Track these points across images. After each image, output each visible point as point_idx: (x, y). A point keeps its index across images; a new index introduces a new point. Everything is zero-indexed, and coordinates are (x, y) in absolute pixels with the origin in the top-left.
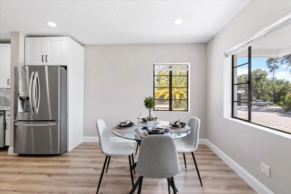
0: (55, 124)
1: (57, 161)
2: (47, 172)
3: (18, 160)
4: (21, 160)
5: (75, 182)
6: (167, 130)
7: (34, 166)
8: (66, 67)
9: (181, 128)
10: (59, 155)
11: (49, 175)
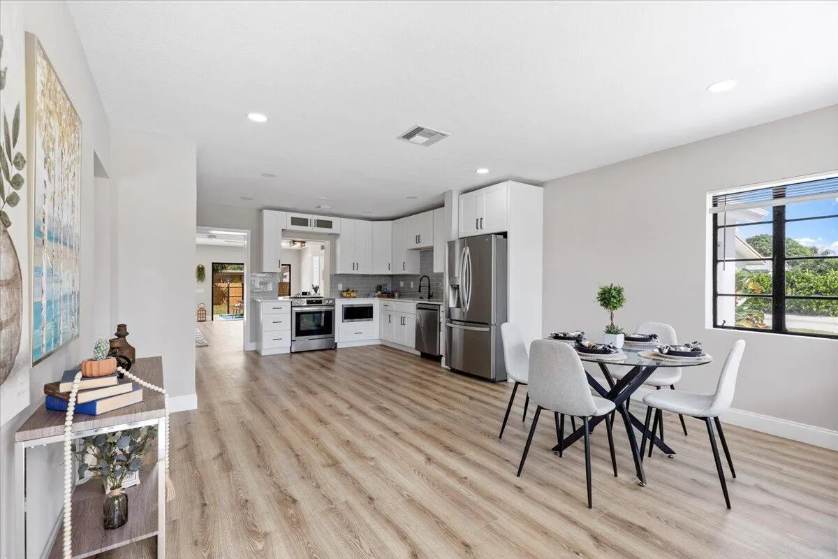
0: (487, 329)
1: (488, 388)
2: (470, 395)
3: (448, 375)
4: (451, 376)
5: (494, 415)
6: (610, 347)
7: (460, 385)
8: (505, 235)
9: (666, 354)
10: (493, 382)
11: (471, 398)
